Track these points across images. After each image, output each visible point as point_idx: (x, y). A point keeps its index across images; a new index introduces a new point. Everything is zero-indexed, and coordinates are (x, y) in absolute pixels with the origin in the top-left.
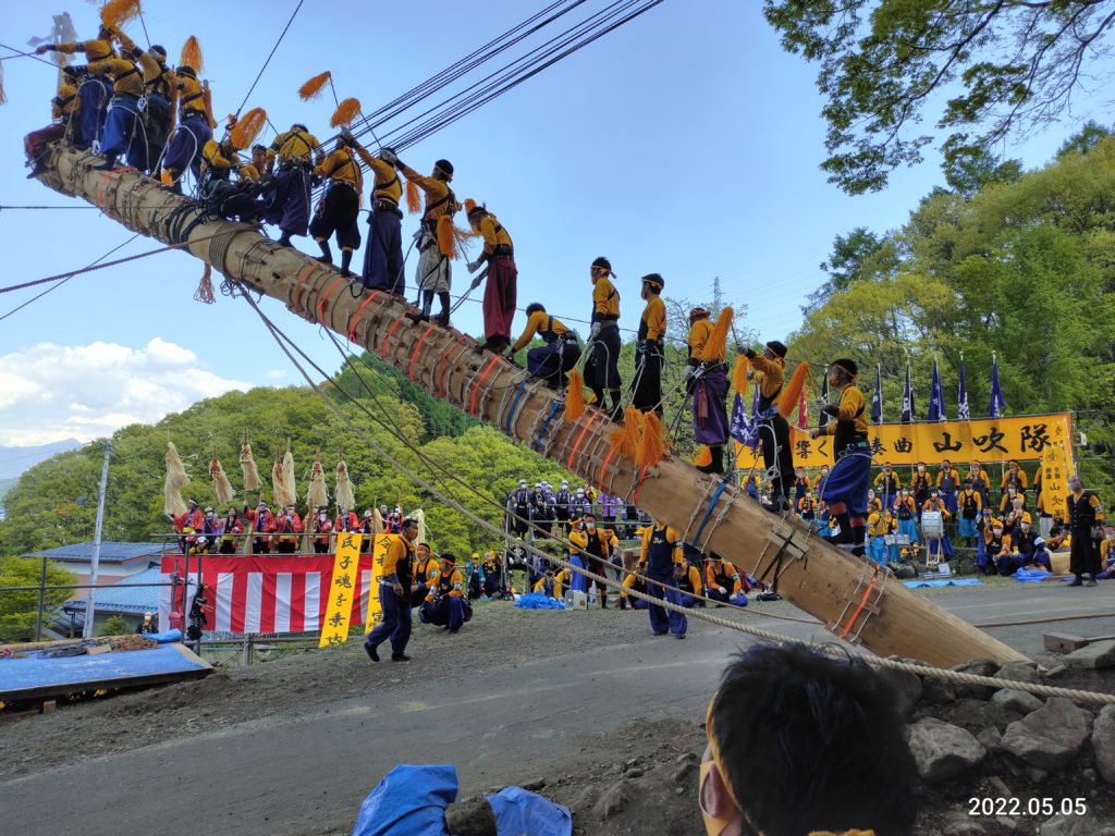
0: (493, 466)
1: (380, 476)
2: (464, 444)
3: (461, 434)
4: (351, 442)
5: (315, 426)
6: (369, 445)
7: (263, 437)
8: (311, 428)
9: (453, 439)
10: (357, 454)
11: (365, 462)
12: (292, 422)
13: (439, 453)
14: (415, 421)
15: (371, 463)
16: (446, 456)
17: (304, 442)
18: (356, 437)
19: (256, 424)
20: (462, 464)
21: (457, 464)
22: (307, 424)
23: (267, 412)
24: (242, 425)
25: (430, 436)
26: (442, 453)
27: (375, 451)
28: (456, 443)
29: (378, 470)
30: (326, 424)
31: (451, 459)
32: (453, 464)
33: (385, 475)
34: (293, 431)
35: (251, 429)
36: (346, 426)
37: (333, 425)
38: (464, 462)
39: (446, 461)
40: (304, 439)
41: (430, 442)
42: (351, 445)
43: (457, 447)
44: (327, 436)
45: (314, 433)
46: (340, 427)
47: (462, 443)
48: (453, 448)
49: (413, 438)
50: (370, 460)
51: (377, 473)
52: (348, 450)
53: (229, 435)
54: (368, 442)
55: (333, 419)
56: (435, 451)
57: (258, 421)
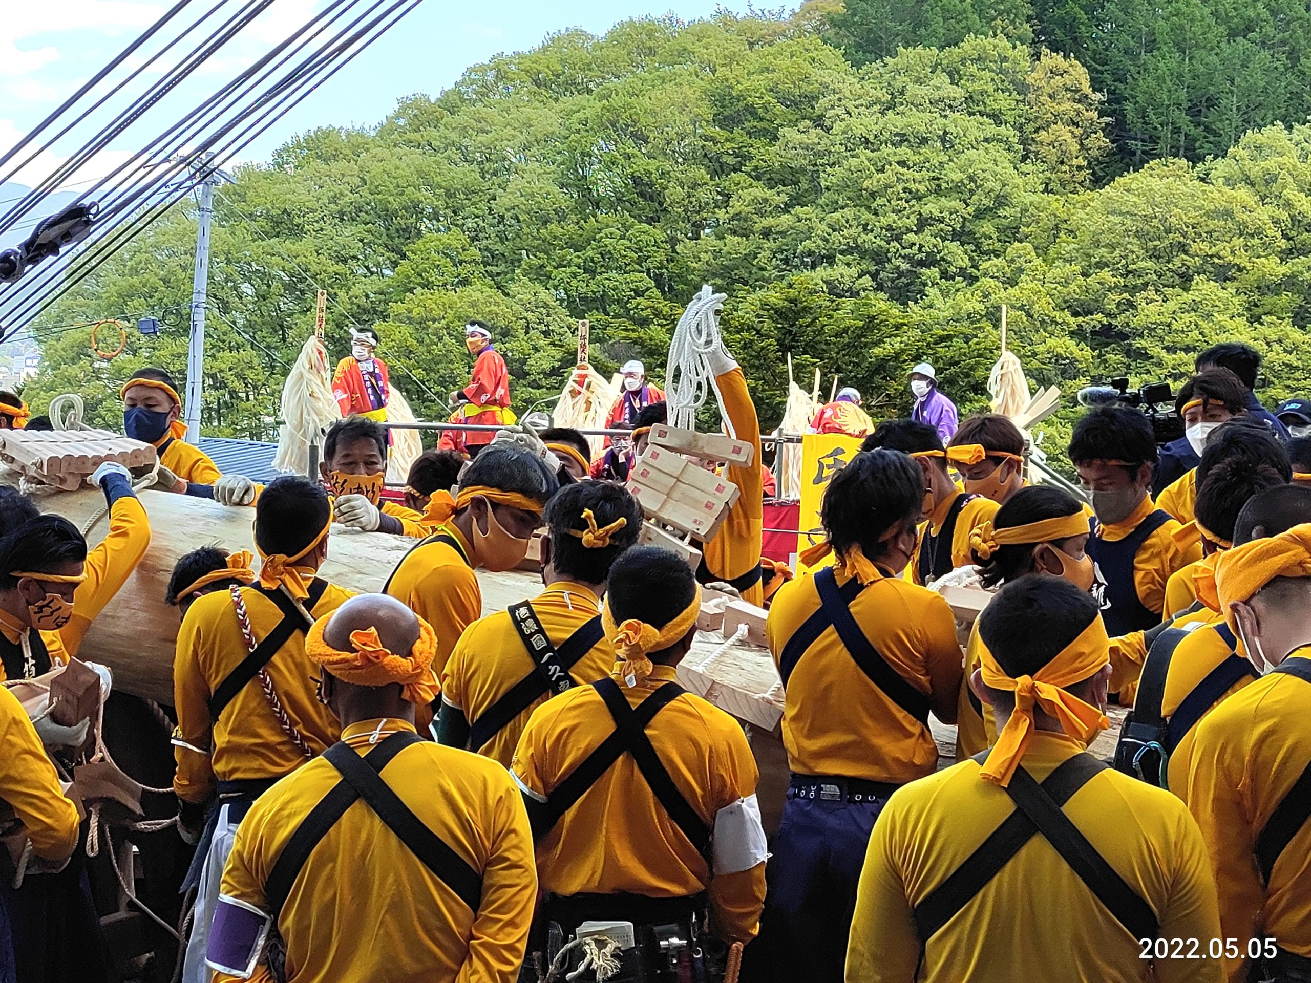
1: (972, 280)
2: (1230, 182)
3: (1221, 152)
4: (888, 176)
5: (788, 133)
6: (939, 186)
7: (648, 164)
8: (776, 138)
9: (1193, 168)
10: (905, 213)
11: (928, 238)
12: (726, 121)
13: (1150, 210)
14: (1078, 113)
15: (944, 239)
16: (1173, 220)
17: (758, 178)
18: (902, 163)
19: (627, 126)
20: (1220, 246)
21: (1205, 246)
22: (764, 124)
23: (656, 93)
24: (592, 129)
25: (1122, 159)
26: (1157, 209)
27: (956, 204)
28: (1202, 180)
29: (965, 262)
30: (819, 125)
31: (1185, 229)
32: (1194, 246)
33: (985, 275)
34: (728, 145)
35: (616, 142)
36: (875, 129)
37: (838, 127)
38: (1228, 239)
39: (1171, 236)
40: (756, 168)
41: (1121, 176)
42: (887, 186)
43: (1204, 192)
44: (819, 161)
45: (783, 153)
46: (858, 132)
47: (1221, 180)
48: (1193, 195)
49: (1071, 166)
50: (942, 230)
51: (961, 269)
52: (879, 201)
53: (559, 158)
54: (938, 179)
55: (839, 111)
56: (1135, 205)
57: (634, 117)
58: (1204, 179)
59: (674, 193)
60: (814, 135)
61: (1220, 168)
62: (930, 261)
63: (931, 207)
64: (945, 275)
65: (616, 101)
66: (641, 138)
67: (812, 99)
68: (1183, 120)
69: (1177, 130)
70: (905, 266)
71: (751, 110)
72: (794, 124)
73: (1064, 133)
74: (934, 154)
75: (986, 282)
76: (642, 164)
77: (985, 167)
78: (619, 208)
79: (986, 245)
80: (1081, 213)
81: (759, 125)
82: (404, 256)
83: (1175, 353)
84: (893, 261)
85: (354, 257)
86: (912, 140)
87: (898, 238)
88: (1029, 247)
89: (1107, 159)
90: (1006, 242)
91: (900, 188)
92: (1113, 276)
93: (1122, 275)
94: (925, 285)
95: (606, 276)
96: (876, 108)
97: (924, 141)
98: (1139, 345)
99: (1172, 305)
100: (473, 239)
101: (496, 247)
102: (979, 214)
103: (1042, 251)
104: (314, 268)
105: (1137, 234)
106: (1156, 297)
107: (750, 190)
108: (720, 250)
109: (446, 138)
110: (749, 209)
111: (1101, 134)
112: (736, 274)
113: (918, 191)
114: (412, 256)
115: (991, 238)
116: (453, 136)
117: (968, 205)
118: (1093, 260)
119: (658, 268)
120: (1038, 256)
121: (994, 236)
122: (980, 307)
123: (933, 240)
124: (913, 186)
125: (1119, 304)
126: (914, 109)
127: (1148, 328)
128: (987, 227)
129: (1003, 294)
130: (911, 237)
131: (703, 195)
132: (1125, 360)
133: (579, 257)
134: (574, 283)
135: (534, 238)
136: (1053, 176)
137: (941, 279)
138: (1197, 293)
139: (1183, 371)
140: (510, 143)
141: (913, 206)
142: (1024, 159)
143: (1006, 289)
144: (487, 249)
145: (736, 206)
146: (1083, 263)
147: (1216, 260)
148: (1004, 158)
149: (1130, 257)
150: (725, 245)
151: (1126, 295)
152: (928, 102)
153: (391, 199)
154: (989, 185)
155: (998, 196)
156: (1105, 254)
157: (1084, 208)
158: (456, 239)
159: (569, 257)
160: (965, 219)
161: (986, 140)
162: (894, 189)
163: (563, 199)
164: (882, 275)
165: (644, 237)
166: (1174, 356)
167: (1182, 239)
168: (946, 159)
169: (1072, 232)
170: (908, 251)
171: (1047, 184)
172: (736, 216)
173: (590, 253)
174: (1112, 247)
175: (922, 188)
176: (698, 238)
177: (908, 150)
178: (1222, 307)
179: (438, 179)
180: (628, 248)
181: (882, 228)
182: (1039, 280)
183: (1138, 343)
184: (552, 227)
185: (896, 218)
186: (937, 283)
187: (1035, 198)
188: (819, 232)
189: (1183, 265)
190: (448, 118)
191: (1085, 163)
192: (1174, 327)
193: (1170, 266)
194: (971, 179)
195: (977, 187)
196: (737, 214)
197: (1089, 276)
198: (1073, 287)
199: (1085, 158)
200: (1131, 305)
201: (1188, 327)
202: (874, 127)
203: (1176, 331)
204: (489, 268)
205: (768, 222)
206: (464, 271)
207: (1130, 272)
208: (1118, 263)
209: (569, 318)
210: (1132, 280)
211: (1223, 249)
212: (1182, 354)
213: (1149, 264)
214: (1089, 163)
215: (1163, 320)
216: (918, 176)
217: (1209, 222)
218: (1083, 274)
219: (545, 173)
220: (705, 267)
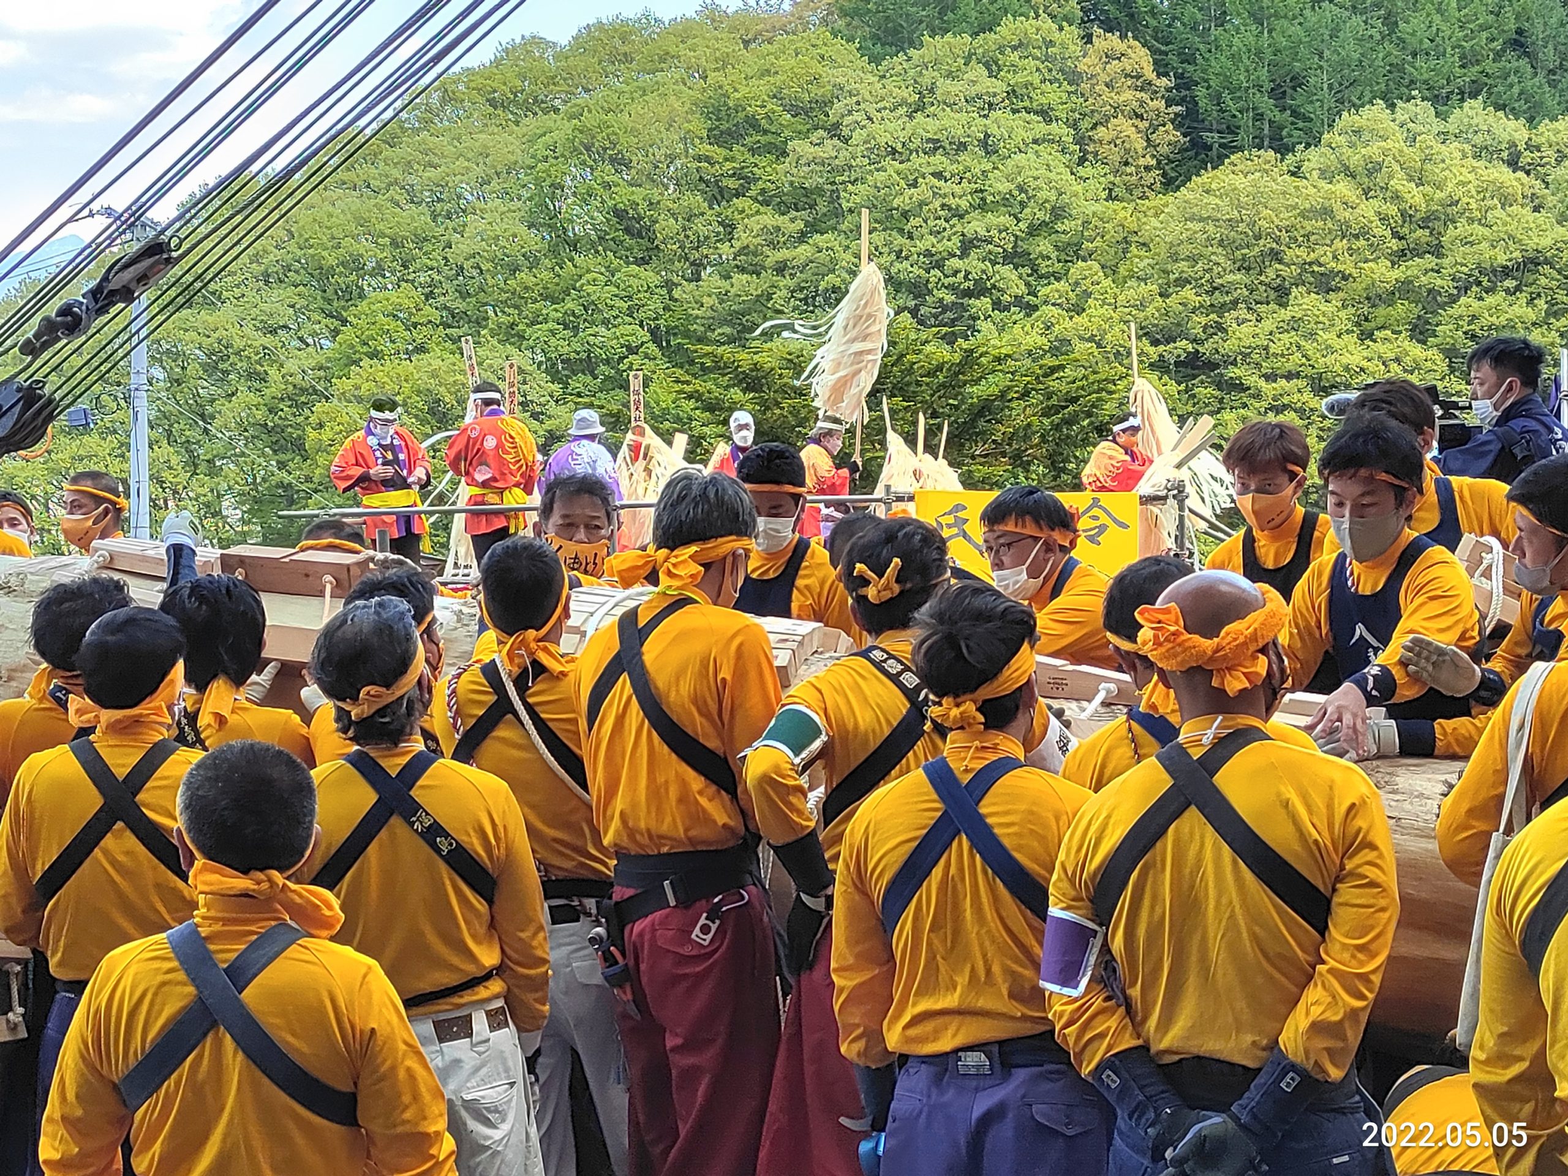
0: (1437, 251)
1: (1031, 309)
2: (1327, 175)
3: (1313, 140)
4: (922, 191)
5: (799, 147)
6: (983, 199)
7: (633, 193)
8: (784, 154)
9: (1282, 160)
10: (945, 234)
11: (975, 263)
12: (722, 137)
13: (1236, 212)
14: (1142, 103)
15: (994, 263)
16: (1262, 223)
17: (766, 203)
18: (938, 175)
19: (605, 149)
20: (1320, 250)
21: (1302, 252)
22: (769, 138)
23: (637, 108)
24: (563, 156)
25: (1197, 154)
26: (1244, 212)
27: (1005, 220)
28: (1293, 174)
29: (1022, 290)
30: (835, 135)
31: (1278, 233)
32: (1289, 252)
33: (1046, 302)
34: (728, 165)
35: (592, 169)
36: (902, 136)
37: (858, 136)
38: (1329, 242)
39: (1262, 242)
40: (763, 191)
41: (1198, 175)
42: (922, 204)
43: (1297, 188)
44: (839, 179)
45: (795, 171)
46: (882, 141)
47: (1315, 174)
48: (1284, 193)
49: (1138, 167)
50: (990, 252)
51: (1016, 297)
52: (914, 222)
53: (526, 194)
54: (982, 191)
55: (858, 116)
56: (1218, 208)
57: (612, 138)
58: (1295, 173)
59: (666, 226)
60: (831, 146)
61: (1314, 158)
62: (980, 290)
63: (976, 225)
64: (997, 305)
65: (589, 120)
66: (620, 162)
67: (824, 104)
68: (1266, 104)
69: (1259, 117)
70: (949, 298)
71: (753, 123)
72: (803, 135)
73: (1125, 127)
74: (974, 161)
75: (1049, 311)
76: (624, 195)
77: (1036, 174)
78: (600, 248)
79: (1044, 267)
80: (1155, 222)
81: (763, 139)
82: (344, 322)
83: (1275, 381)
84: (935, 292)
85: (285, 327)
86: (947, 146)
87: (939, 265)
88: (1096, 266)
89: (1179, 157)
90: (1066, 261)
91: (937, 204)
92: (1197, 294)
93: (1207, 292)
94: (975, 318)
95: (590, 331)
96: (902, 111)
97: (962, 147)
98: (1232, 375)
99: (1268, 325)
100: (429, 296)
101: (456, 305)
102: (1034, 231)
103: (1110, 270)
104: (238, 343)
105: (1221, 243)
106: (1249, 317)
107: (758, 217)
108: (727, 292)
109: (387, 176)
110: (759, 240)
111: (1170, 126)
112: (747, 321)
113: (958, 206)
114: (355, 321)
115: (1049, 258)
116: (396, 173)
117: (1019, 221)
118: (1172, 277)
119: (656, 319)
120: (1106, 276)
121: (1053, 256)
122: (1042, 341)
123: (981, 265)
124: (953, 202)
125: (1205, 328)
126: (948, 109)
127: (1241, 353)
128: (1043, 246)
129: (1068, 324)
130: (955, 263)
131: (700, 227)
132: (1217, 393)
133: (556, 310)
134: (553, 342)
135: (502, 290)
136: (1117, 180)
137: (993, 310)
138: (1297, 309)
139: (1286, 402)
140: (465, 178)
141: (954, 226)
142: (1082, 161)
143: (1071, 318)
144: (446, 308)
145: (743, 238)
146: (1160, 281)
147: (1316, 268)
148: (1059, 163)
149: (1216, 269)
150: (732, 286)
151: (1213, 316)
152: (963, 100)
153: (325, 254)
154: (1042, 195)
155: (1053, 208)
156: (1185, 269)
157: (1156, 215)
158: (406, 297)
159: (544, 312)
160: (1016, 237)
161: (1035, 142)
162: (931, 206)
163: (534, 240)
164: (923, 310)
165: (634, 282)
166: (1274, 385)
167: (1274, 245)
168: (989, 166)
169: (1144, 244)
170: (951, 280)
171: (1110, 190)
172: (744, 250)
173: (570, 305)
174: (1193, 260)
175: (964, 204)
176: (698, 279)
177: (944, 159)
178: (1327, 323)
179: (380, 226)
180: (616, 296)
181: (919, 255)
182: (1110, 304)
183: (1232, 372)
184: (523, 276)
185: (935, 241)
186: (990, 316)
187: (1098, 207)
188: (844, 263)
189: (1278, 276)
190: (388, 152)
191: (1154, 162)
192: (1272, 351)
193: (1262, 278)
194: (1021, 189)
195: (1028, 198)
196: (744, 248)
197: (1168, 296)
198: (1150, 310)
199: (1153, 156)
200: (1220, 328)
201: (1288, 349)
202: (901, 134)
203: (1275, 355)
204: (448, 331)
205: (783, 254)
206: (419, 335)
207: (1216, 289)
208: (1201, 278)
209: (550, 384)
210: (1219, 298)
211: (1324, 254)
212: (1283, 382)
213: (1238, 277)
214: (1159, 162)
215: (1259, 343)
216: (958, 189)
217: (1306, 223)
218: (1161, 295)
219: (509, 210)
220: (710, 313)
